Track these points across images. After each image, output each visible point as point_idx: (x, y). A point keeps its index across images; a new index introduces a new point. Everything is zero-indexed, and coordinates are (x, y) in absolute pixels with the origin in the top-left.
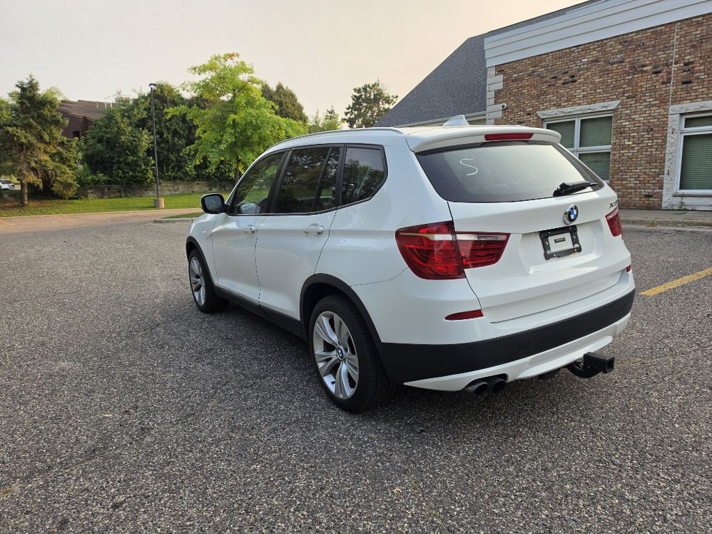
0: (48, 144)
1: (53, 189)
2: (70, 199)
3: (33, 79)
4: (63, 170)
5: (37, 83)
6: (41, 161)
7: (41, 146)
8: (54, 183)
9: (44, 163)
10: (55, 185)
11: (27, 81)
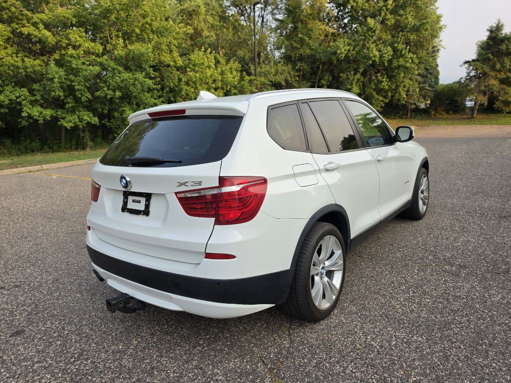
0: (499, 71)
1: (495, 106)
2: (508, 113)
3: (500, 23)
4: (506, 91)
5: (502, 25)
6: (489, 85)
7: (492, 74)
8: (496, 101)
9: (491, 87)
10: (497, 103)
11: (495, 25)
